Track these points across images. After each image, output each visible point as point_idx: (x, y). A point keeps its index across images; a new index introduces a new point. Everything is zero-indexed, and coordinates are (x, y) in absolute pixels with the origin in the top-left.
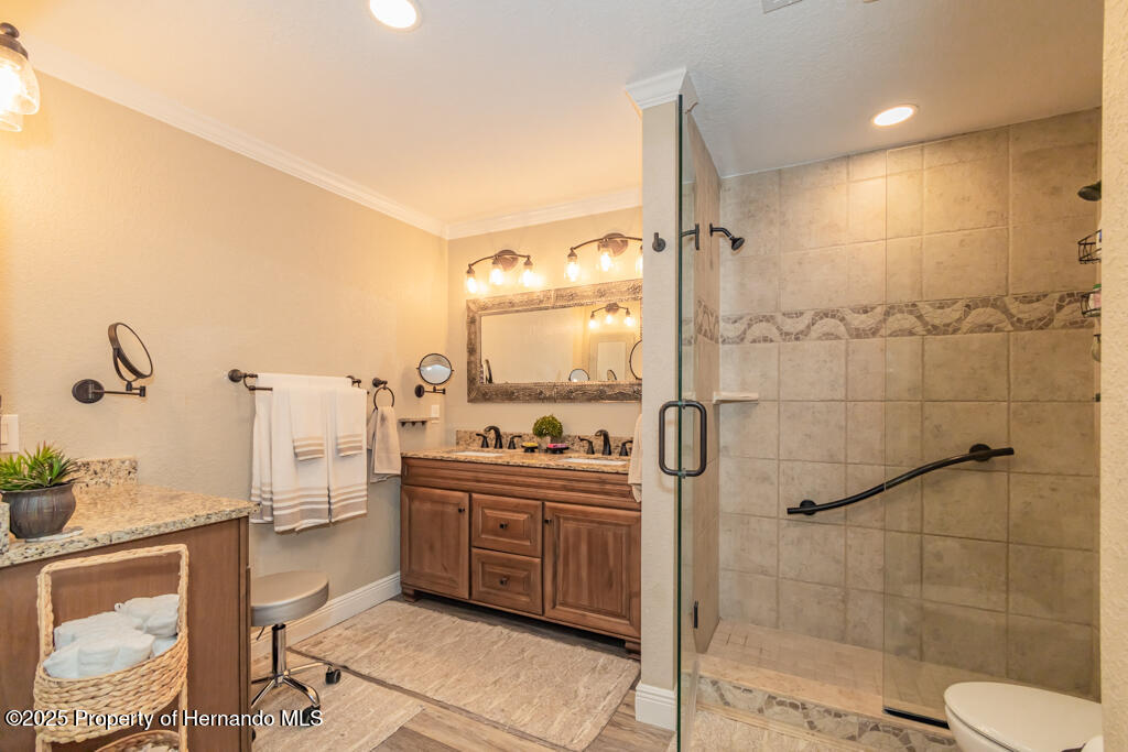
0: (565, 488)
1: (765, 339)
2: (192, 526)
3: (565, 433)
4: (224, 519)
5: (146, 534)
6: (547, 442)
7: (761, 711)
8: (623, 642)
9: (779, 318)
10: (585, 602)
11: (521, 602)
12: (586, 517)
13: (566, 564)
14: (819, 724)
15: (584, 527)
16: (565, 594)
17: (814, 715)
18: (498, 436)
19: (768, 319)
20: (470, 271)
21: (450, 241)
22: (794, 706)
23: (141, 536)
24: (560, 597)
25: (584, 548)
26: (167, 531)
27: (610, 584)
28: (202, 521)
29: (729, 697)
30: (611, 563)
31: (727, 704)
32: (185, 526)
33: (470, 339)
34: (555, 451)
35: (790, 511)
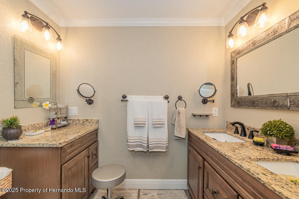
2: (38, 146)
4: (48, 146)
5: (25, 146)
18: (243, 128)
20: (230, 35)
23: (24, 146)
26: (31, 146)
28: (41, 146)
32: (36, 146)
33: (232, 73)
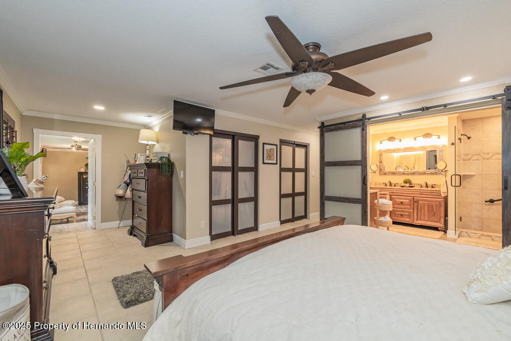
0: (420, 194)
1: (477, 160)
3: (412, 183)
6: (408, 185)
7: (479, 238)
8: (438, 228)
9: (482, 154)
10: (427, 219)
11: (407, 220)
12: (427, 201)
13: (421, 210)
14: (495, 239)
15: (426, 202)
16: (421, 218)
17: (493, 238)
18: (390, 183)
19: (478, 155)
21: (373, 135)
22: (488, 236)
24: (419, 218)
25: (426, 207)
27: (434, 215)
29: (470, 235)
30: (435, 210)
31: (470, 236)
33: (380, 160)
34: (410, 187)
35: (486, 202)
